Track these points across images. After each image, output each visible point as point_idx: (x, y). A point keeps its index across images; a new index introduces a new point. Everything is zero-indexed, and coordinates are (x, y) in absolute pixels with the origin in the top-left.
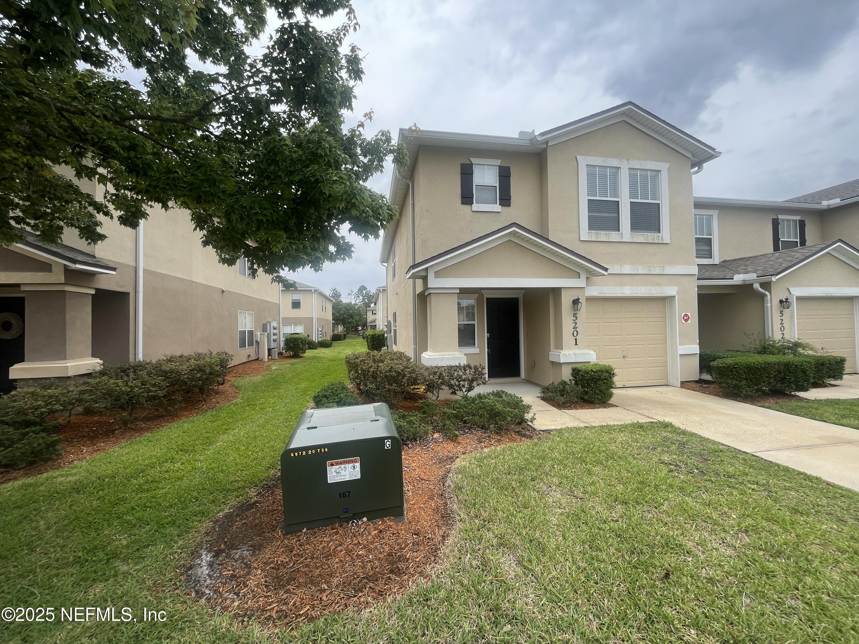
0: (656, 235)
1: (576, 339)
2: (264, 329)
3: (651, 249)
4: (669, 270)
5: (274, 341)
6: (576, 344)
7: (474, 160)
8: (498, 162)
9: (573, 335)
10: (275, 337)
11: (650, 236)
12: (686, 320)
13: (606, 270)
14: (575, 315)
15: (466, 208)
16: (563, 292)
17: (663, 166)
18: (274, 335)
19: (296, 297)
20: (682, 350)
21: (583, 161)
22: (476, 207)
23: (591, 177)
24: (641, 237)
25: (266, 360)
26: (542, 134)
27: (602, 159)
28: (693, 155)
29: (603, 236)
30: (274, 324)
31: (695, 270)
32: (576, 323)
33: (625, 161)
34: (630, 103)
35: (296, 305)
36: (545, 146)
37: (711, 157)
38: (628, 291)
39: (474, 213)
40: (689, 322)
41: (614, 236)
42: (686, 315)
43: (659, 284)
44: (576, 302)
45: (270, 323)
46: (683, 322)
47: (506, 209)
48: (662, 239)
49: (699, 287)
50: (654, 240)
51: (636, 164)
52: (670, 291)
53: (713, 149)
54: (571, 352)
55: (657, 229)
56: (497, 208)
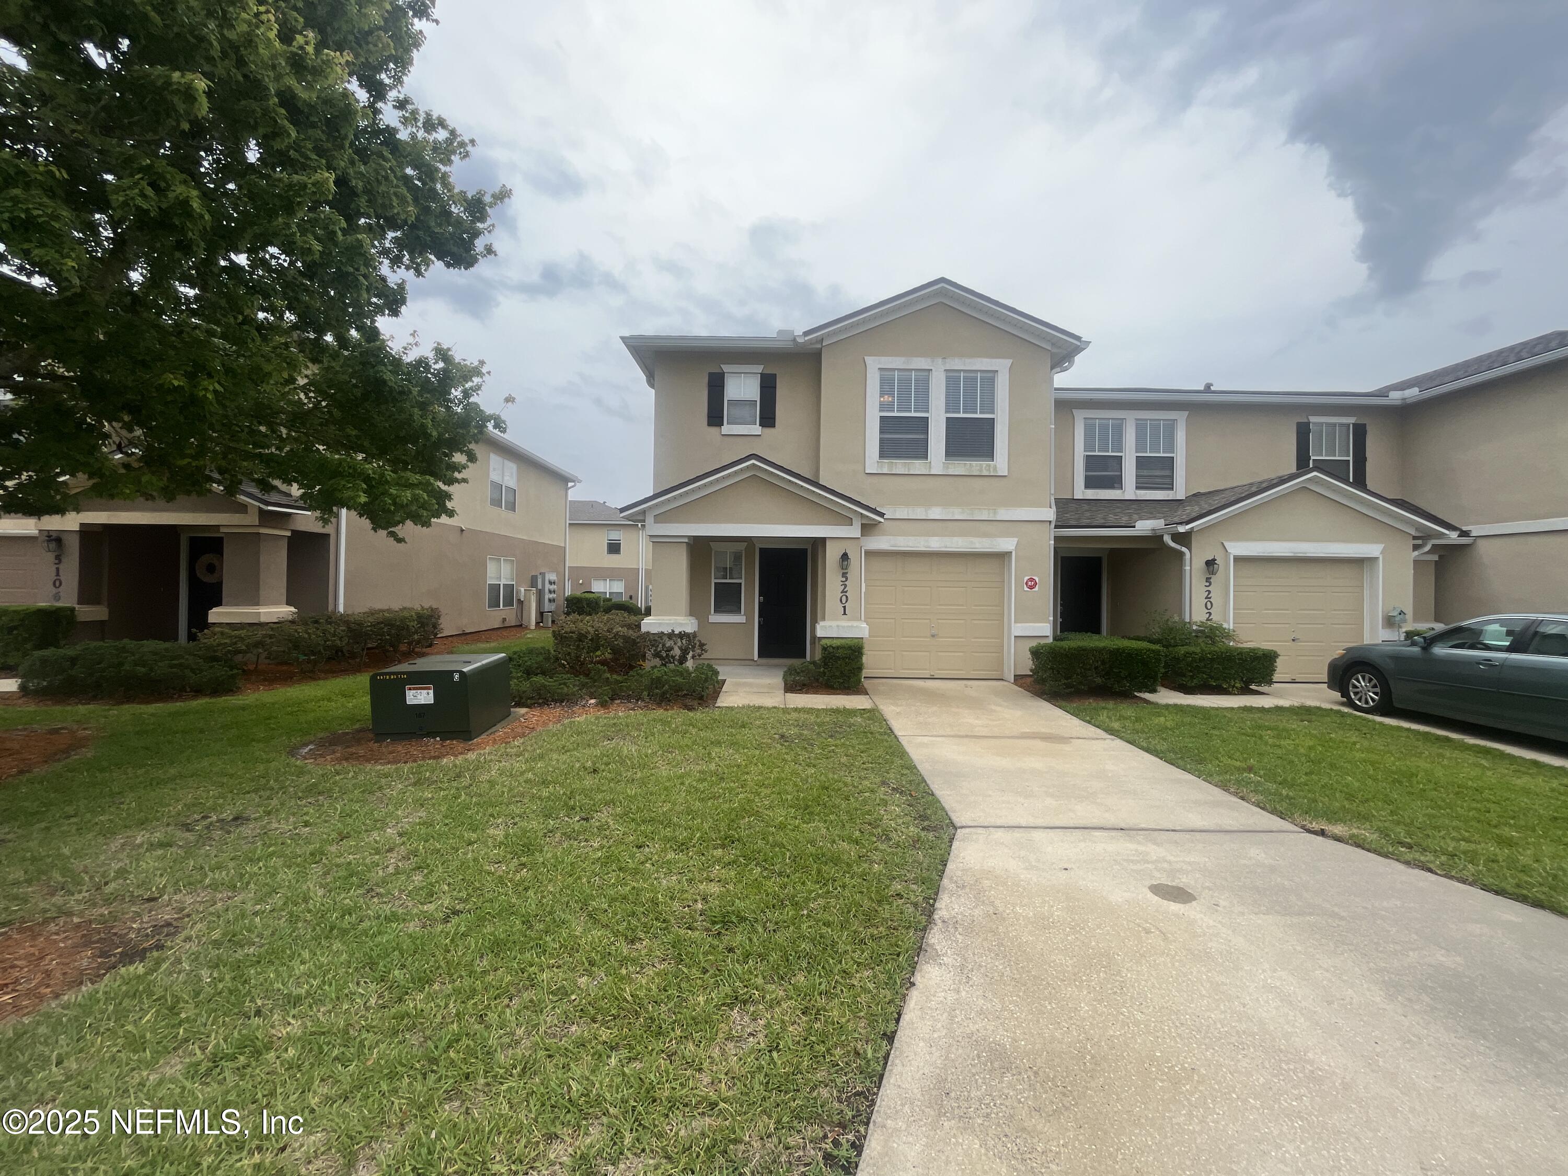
0: (984, 464)
1: (844, 607)
2: (533, 582)
3: (978, 483)
4: (1004, 514)
5: (550, 600)
6: (845, 614)
7: (726, 368)
8: (759, 369)
9: (841, 601)
10: (551, 596)
11: (976, 466)
12: (1031, 587)
13: (882, 515)
14: (844, 575)
15: (714, 430)
16: (828, 543)
17: (1002, 366)
18: (550, 592)
19: (615, 535)
20: (1019, 629)
21: (874, 364)
22: (726, 429)
23: (886, 385)
24: (960, 467)
25: (533, 627)
26: (806, 333)
27: (903, 359)
28: (1053, 344)
29: (900, 466)
30: (553, 577)
31: (1050, 514)
32: (846, 586)
33: (940, 361)
34: (942, 280)
35: (614, 548)
36: (819, 346)
37: (1078, 350)
38: (935, 544)
39: (725, 438)
40: (1036, 589)
41: (917, 466)
42: (1031, 580)
43: (986, 535)
44: (845, 557)
45: (543, 574)
46: (1026, 589)
47: (768, 431)
48: (995, 468)
49: (1056, 539)
50: (981, 470)
51: (957, 364)
52: (1007, 544)
53: (1078, 338)
54: (834, 624)
55: (989, 453)
56: (756, 429)
